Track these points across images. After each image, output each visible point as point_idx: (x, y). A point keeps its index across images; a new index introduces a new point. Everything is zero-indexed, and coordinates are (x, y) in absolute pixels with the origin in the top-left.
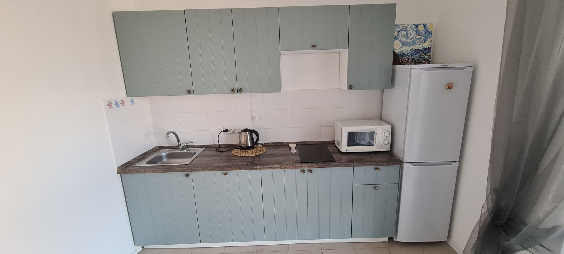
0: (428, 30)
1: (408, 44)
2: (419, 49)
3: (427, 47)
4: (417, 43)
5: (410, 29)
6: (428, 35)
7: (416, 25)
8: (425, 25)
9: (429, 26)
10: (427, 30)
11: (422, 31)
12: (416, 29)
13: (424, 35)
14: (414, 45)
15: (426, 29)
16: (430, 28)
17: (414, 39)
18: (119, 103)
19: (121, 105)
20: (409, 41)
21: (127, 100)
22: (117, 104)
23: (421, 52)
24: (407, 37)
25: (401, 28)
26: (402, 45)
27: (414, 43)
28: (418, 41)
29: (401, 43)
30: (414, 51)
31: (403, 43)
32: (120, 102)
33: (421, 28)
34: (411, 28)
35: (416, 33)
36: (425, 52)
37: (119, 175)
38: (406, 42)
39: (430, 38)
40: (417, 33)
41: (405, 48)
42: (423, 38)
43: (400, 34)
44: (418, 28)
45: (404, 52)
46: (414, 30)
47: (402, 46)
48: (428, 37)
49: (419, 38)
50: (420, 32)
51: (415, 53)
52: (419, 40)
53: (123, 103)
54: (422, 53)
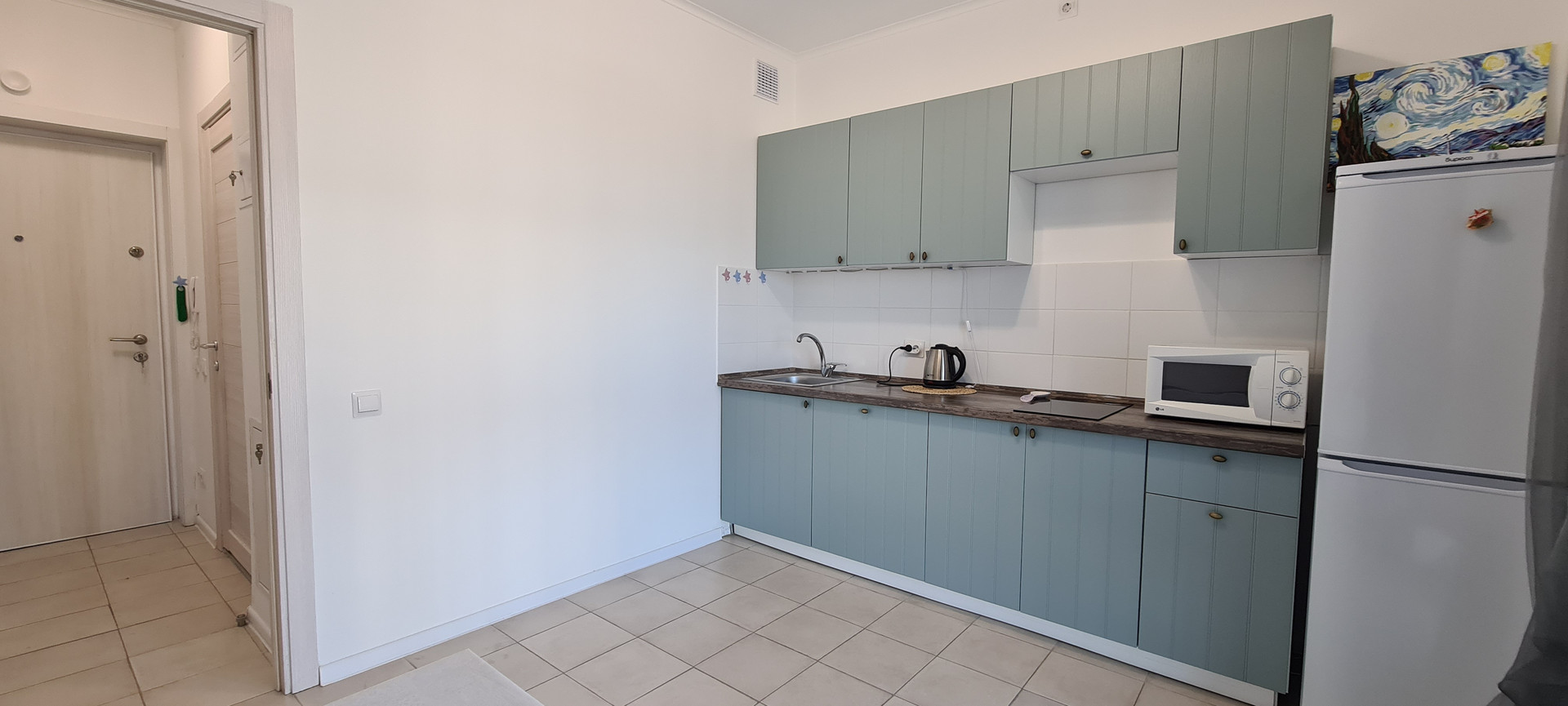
0: (1530, 67)
1: (1437, 120)
2: (1485, 131)
3: (1525, 120)
4: (1476, 112)
5: (1446, 74)
6: (1526, 80)
7: (1472, 57)
8: (1513, 54)
9: (1533, 55)
10: (1523, 67)
11: (1501, 71)
12: (1470, 70)
13: (1510, 84)
14: (1462, 118)
15: (1517, 64)
16: (1537, 57)
17: (1465, 101)
18: (741, 276)
19: (743, 280)
20: (1440, 110)
21: (755, 274)
22: (737, 276)
23: (1494, 139)
24: (1433, 99)
25: (1407, 76)
26: (1409, 125)
27: (1463, 113)
28: (1482, 104)
29: (1407, 118)
30: (1461, 139)
31: (1414, 119)
32: (743, 274)
33: (1497, 66)
34: (1451, 70)
35: (1473, 82)
36: (1514, 137)
37: (720, 388)
38: (1427, 114)
39: (1536, 90)
40: (1478, 81)
41: (1421, 132)
42: (1502, 94)
43: (1402, 94)
44: (1480, 65)
45: (1417, 144)
46: (1462, 74)
47: (1412, 129)
48: (1529, 89)
49: (1486, 97)
50: (1488, 77)
51: (1470, 144)
52: (1484, 101)
53: (747, 277)
54: (1501, 141)
